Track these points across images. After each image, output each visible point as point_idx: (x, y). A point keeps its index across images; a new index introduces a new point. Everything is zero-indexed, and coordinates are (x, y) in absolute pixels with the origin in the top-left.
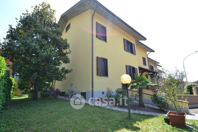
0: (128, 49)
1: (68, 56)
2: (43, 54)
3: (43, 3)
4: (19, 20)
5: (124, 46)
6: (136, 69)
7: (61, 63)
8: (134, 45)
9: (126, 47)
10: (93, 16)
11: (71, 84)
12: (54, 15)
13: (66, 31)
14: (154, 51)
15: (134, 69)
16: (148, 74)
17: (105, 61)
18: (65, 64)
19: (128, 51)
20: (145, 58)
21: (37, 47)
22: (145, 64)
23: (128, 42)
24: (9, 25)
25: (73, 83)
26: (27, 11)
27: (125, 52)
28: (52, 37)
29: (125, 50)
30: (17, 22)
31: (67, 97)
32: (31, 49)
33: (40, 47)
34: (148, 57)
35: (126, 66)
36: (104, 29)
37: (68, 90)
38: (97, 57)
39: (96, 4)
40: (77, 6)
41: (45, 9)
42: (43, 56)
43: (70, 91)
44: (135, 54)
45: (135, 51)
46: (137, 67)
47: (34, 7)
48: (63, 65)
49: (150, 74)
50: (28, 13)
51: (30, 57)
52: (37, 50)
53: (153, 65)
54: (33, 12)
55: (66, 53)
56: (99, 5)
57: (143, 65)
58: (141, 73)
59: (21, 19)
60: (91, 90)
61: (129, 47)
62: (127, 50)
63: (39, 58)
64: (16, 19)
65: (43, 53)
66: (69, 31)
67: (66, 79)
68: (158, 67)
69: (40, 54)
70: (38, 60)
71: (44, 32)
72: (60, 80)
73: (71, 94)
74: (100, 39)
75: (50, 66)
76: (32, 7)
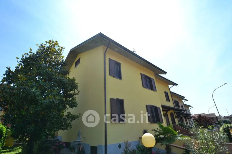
0: (147, 84)
1: (75, 98)
2: (44, 101)
3: (50, 41)
4: (20, 59)
5: (142, 82)
6: (158, 109)
7: (67, 108)
8: (154, 79)
9: (144, 83)
10: (105, 52)
11: (79, 133)
12: (62, 52)
13: (76, 66)
14: (177, 85)
15: (156, 108)
16: (173, 112)
17: (120, 102)
18: (72, 108)
19: (147, 87)
20: (167, 93)
21: (38, 93)
22: (168, 100)
23: (146, 77)
24: (7, 68)
25: (81, 131)
26: (31, 50)
27: (144, 88)
28: (57, 79)
29: (143, 87)
30: (17, 61)
31: (72, 151)
32: (30, 96)
33: (41, 93)
34: (171, 91)
35: (147, 106)
36: (118, 65)
37: (75, 142)
38: (111, 98)
39: (108, 41)
40: (88, 42)
41: (51, 46)
42: (44, 104)
43: (77, 143)
44: (155, 91)
45: (155, 87)
46: (159, 106)
47: (40, 45)
48: (69, 110)
49: (176, 112)
50: (31, 51)
51: (27, 105)
52: (37, 96)
53: (177, 100)
54: (37, 50)
55: (74, 94)
56: (111, 42)
57: (167, 102)
58: (165, 112)
59: (22, 59)
60: (104, 144)
61: (148, 83)
62: (145, 87)
63: (39, 106)
64: (17, 58)
65: (45, 99)
66: (78, 66)
67: (71, 127)
68: (183, 101)
69: (40, 101)
70: (36, 109)
71: (48, 73)
72: (64, 129)
73: (78, 148)
74: (114, 77)
75: (52, 114)
76: (37, 45)
